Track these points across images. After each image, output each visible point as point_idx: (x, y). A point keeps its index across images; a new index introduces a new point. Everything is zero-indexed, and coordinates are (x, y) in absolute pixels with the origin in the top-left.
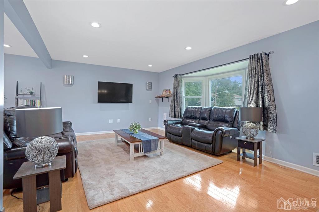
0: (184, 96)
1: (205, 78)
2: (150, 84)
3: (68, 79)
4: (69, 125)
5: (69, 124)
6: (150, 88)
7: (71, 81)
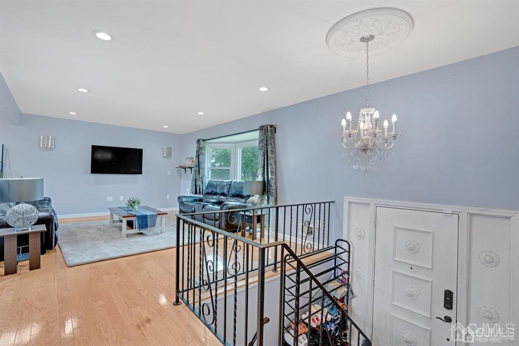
0: (210, 166)
1: (234, 145)
2: (169, 149)
3: (45, 140)
4: (47, 202)
5: (47, 200)
6: (169, 155)
7: (51, 144)
